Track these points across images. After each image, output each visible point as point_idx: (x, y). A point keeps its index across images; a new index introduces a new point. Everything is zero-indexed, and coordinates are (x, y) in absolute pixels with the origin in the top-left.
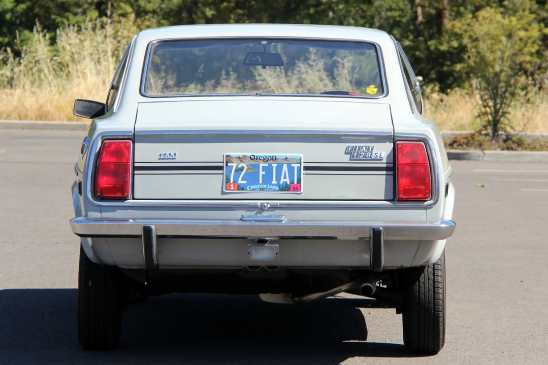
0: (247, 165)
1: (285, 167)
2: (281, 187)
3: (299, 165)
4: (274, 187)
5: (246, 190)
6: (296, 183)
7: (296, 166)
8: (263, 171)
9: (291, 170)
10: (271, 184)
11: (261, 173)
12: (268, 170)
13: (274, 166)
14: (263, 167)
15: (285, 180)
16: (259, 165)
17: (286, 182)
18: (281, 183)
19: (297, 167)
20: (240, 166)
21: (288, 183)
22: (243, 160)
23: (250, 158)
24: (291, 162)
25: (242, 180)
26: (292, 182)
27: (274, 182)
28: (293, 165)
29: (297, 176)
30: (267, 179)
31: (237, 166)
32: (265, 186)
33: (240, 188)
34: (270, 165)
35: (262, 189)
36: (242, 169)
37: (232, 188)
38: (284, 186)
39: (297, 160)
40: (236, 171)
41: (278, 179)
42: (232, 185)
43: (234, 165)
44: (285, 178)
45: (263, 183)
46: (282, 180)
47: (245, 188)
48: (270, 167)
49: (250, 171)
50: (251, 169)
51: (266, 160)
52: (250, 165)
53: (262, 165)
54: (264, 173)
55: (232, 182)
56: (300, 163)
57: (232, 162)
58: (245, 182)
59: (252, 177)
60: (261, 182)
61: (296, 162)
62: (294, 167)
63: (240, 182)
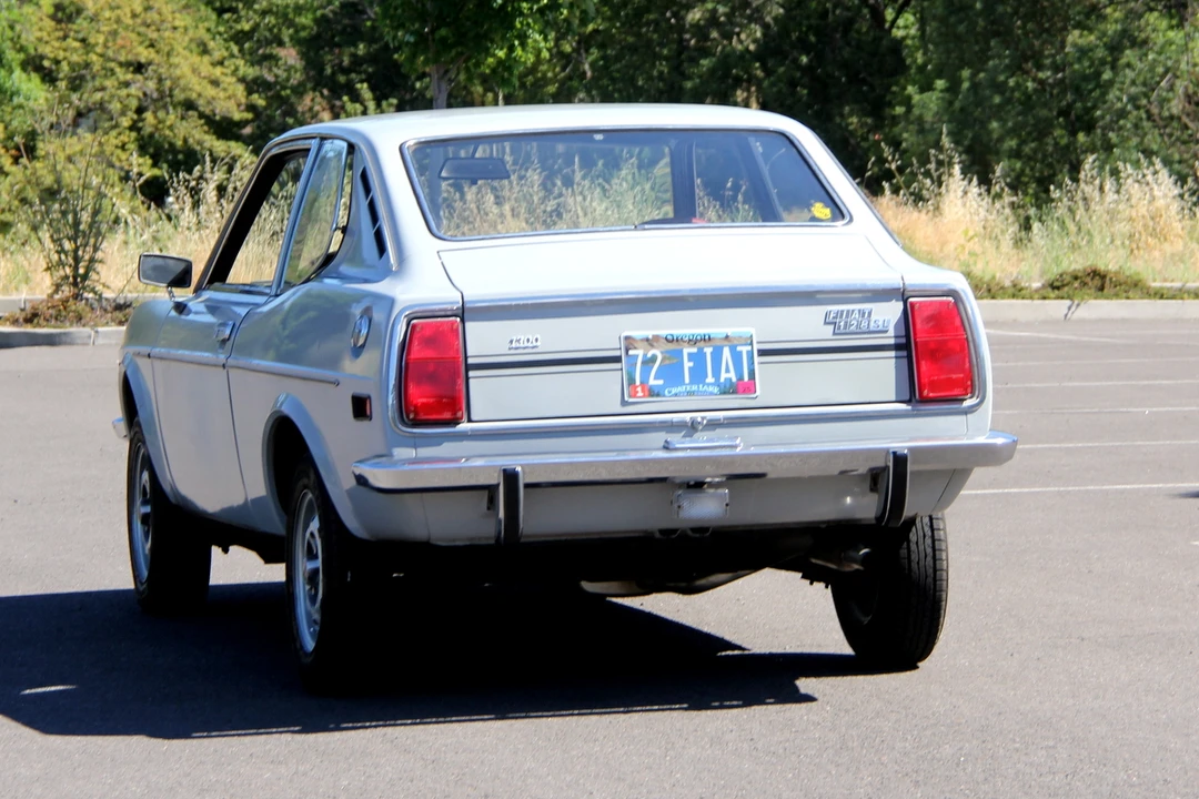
0: (662, 353)
1: (726, 352)
2: (722, 387)
3: (749, 348)
4: (711, 389)
5: (664, 396)
6: (746, 379)
7: (744, 349)
8: (689, 360)
9: (737, 357)
10: (704, 384)
11: (687, 365)
12: (698, 358)
13: (708, 351)
14: (690, 355)
15: (728, 375)
16: (682, 351)
17: (731, 379)
18: (722, 380)
19: (748, 352)
20: (649, 355)
21: (734, 380)
22: (655, 344)
23: (666, 338)
24: (736, 342)
25: (655, 378)
26: (740, 378)
27: (710, 379)
28: (739, 349)
29: (749, 368)
30: (698, 374)
31: (645, 355)
32: (694, 388)
33: (653, 393)
34: (701, 350)
35: (690, 393)
36: (654, 359)
37: (640, 394)
38: (728, 386)
39: (747, 338)
40: (643, 363)
41: (716, 374)
42: (639, 389)
43: (640, 353)
44: (727, 371)
45: (691, 383)
46: (724, 376)
47: (661, 392)
48: (701, 354)
49: (667, 362)
50: (669, 359)
51: (693, 341)
52: (667, 352)
53: (687, 350)
54: (691, 364)
55: (638, 383)
56: (751, 344)
57: (635, 348)
58: (661, 382)
59: (672, 372)
60: (687, 380)
61: (743, 342)
62: (741, 352)
63: (652, 382)
